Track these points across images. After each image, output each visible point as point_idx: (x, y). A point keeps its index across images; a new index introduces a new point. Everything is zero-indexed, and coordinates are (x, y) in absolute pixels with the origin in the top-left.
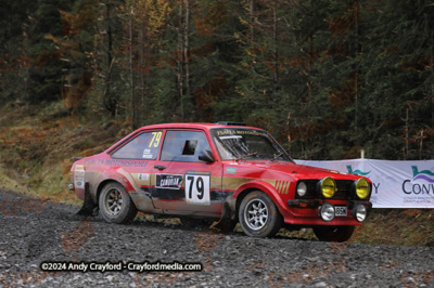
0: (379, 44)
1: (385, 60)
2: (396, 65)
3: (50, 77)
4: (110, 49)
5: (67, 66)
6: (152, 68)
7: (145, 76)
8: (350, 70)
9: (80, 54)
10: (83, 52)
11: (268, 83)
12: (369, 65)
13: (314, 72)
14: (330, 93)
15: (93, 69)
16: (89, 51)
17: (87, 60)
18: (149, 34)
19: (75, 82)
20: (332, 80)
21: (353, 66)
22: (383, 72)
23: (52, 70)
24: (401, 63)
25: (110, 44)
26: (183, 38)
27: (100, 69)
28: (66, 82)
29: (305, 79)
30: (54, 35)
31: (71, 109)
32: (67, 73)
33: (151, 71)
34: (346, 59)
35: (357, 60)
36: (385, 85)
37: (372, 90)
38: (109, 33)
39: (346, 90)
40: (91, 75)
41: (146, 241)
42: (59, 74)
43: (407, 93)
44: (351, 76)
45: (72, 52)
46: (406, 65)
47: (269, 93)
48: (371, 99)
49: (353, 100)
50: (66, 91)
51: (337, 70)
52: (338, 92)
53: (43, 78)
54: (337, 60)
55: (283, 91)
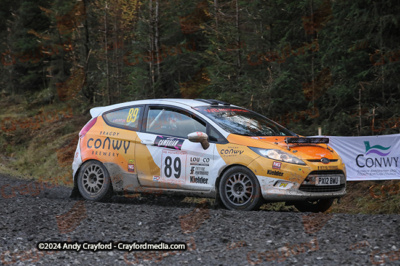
0: (332, 30)
1: (338, 45)
2: (349, 50)
3: (33, 69)
4: (88, 41)
5: (48, 58)
6: (126, 58)
7: (119, 65)
8: (307, 55)
9: (60, 47)
10: (62, 44)
11: (233, 69)
12: (323, 49)
13: (274, 58)
14: (289, 76)
15: (72, 61)
16: (68, 43)
17: (66, 52)
18: (122, 27)
19: (55, 72)
20: (291, 64)
21: (310, 51)
22: (337, 57)
23: (34, 62)
24: (354, 48)
25: (88, 37)
26: (153, 29)
27: (78, 61)
28: (47, 73)
29: (266, 64)
30: (36, 30)
31: (53, 98)
32: (48, 65)
33: (125, 61)
34: (303, 45)
35: (313, 45)
36: (339, 68)
37: (328, 73)
38: (86, 26)
39: (303, 74)
40: (70, 66)
41: (122, 214)
42: (41, 65)
43: (360, 75)
44: (308, 60)
45: (53, 45)
46: (358, 49)
47: (233, 77)
48: (326, 81)
49: (310, 82)
50: (47, 81)
51: (295, 55)
52: (297, 76)
53: (27, 70)
54: (295, 46)
55: (245, 76)
